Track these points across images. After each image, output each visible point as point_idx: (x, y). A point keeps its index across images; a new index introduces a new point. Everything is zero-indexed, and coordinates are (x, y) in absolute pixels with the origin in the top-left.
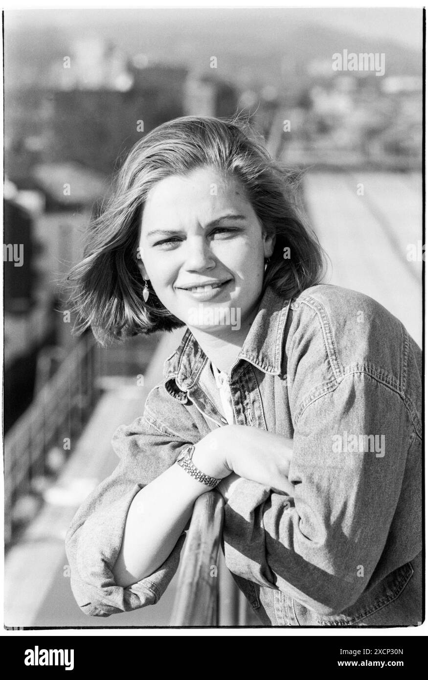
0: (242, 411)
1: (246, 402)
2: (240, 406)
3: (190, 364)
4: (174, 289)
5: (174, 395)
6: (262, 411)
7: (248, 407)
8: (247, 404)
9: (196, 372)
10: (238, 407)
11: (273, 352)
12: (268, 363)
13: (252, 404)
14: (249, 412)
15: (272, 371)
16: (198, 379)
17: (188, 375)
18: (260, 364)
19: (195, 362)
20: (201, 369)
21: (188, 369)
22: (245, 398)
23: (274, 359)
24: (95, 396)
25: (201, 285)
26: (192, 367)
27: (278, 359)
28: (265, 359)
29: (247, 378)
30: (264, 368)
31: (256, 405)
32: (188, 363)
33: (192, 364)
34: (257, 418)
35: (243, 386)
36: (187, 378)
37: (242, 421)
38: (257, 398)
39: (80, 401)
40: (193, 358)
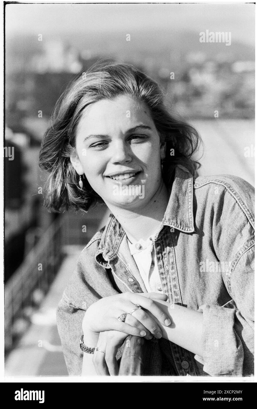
0: (161, 258)
1: (164, 253)
2: (160, 255)
3: (111, 241)
4: (103, 177)
5: (102, 263)
6: (175, 259)
7: (165, 256)
8: (165, 254)
9: (117, 246)
10: (158, 256)
11: (187, 217)
12: (185, 225)
13: (168, 254)
14: (165, 260)
15: (188, 230)
16: (118, 250)
17: (111, 249)
18: (179, 227)
19: (115, 240)
20: (119, 244)
21: (111, 245)
22: (164, 251)
23: (188, 222)
24: (61, 258)
25: (122, 173)
26: (113, 243)
27: (191, 222)
28: (182, 223)
29: (166, 236)
30: (183, 229)
31: (171, 255)
32: (110, 241)
33: (113, 241)
34: (171, 264)
35: (162, 242)
36: (109, 251)
37: (161, 265)
38: (171, 250)
39: (52, 261)
40: (114, 237)
